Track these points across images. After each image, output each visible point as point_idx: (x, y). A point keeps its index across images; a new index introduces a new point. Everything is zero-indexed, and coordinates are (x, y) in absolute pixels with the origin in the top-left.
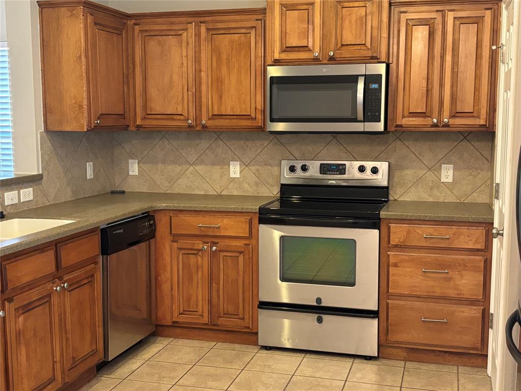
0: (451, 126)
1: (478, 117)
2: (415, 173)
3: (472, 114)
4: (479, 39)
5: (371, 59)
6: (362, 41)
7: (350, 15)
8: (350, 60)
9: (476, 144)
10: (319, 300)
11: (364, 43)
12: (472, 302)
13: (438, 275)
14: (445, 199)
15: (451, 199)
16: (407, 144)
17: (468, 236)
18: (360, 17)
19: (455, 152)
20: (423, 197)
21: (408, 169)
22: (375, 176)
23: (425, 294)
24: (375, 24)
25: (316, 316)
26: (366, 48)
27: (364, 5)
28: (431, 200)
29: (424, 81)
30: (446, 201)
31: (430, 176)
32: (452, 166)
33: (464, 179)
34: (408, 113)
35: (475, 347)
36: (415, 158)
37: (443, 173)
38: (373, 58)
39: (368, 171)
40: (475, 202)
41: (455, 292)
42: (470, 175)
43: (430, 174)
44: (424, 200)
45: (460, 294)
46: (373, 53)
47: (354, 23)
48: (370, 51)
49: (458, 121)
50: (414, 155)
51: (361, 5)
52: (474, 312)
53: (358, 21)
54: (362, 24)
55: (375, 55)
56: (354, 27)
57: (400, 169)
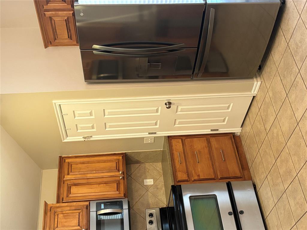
0: (123, 171)
1: (118, 160)
2: (150, 197)
3: (117, 163)
4: (80, 163)
5: (88, 209)
6: (77, 214)
7: (62, 223)
8: (88, 221)
9: (133, 171)
10: (230, 214)
11: (78, 214)
12: (209, 142)
13: (199, 156)
14: (162, 182)
15: (162, 179)
16: (135, 203)
17: (176, 146)
18: (64, 217)
19: (137, 179)
20: (163, 192)
21: (148, 201)
22: (154, 215)
23: (210, 161)
24: (68, 208)
25: (240, 215)
26: (81, 212)
27: (57, 216)
28: (164, 188)
29: (100, 186)
30: (163, 181)
31: (151, 190)
32: (145, 180)
33: (151, 174)
34: (117, 192)
35: (230, 138)
36: (142, 198)
37: (148, 184)
38: (87, 208)
39: (152, 219)
40: (162, 168)
41: (205, 149)
42: (148, 172)
43: (150, 190)
44: (164, 191)
45: (206, 147)
46: (84, 208)
47: (67, 220)
48: (83, 209)
49: (121, 168)
50: (141, 199)
51: (57, 217)
52: (213, 140)
53: (66, 217)
54: (67, 215)
55: (85, 207)
56: (69, 220)
57: (149, 205)
